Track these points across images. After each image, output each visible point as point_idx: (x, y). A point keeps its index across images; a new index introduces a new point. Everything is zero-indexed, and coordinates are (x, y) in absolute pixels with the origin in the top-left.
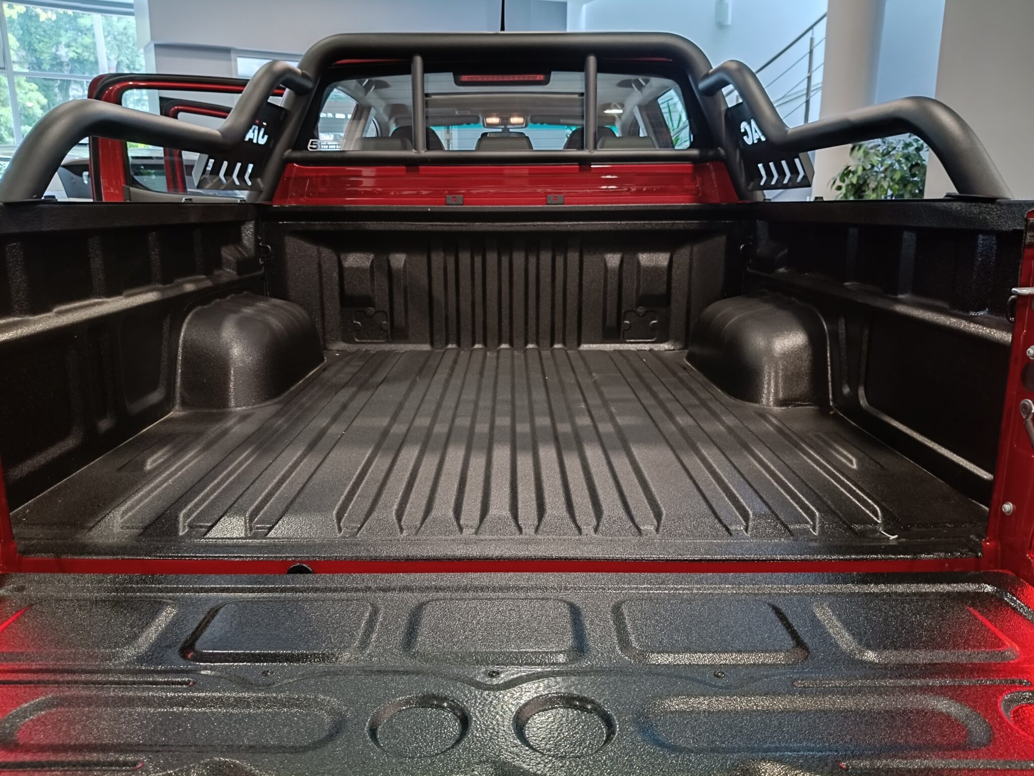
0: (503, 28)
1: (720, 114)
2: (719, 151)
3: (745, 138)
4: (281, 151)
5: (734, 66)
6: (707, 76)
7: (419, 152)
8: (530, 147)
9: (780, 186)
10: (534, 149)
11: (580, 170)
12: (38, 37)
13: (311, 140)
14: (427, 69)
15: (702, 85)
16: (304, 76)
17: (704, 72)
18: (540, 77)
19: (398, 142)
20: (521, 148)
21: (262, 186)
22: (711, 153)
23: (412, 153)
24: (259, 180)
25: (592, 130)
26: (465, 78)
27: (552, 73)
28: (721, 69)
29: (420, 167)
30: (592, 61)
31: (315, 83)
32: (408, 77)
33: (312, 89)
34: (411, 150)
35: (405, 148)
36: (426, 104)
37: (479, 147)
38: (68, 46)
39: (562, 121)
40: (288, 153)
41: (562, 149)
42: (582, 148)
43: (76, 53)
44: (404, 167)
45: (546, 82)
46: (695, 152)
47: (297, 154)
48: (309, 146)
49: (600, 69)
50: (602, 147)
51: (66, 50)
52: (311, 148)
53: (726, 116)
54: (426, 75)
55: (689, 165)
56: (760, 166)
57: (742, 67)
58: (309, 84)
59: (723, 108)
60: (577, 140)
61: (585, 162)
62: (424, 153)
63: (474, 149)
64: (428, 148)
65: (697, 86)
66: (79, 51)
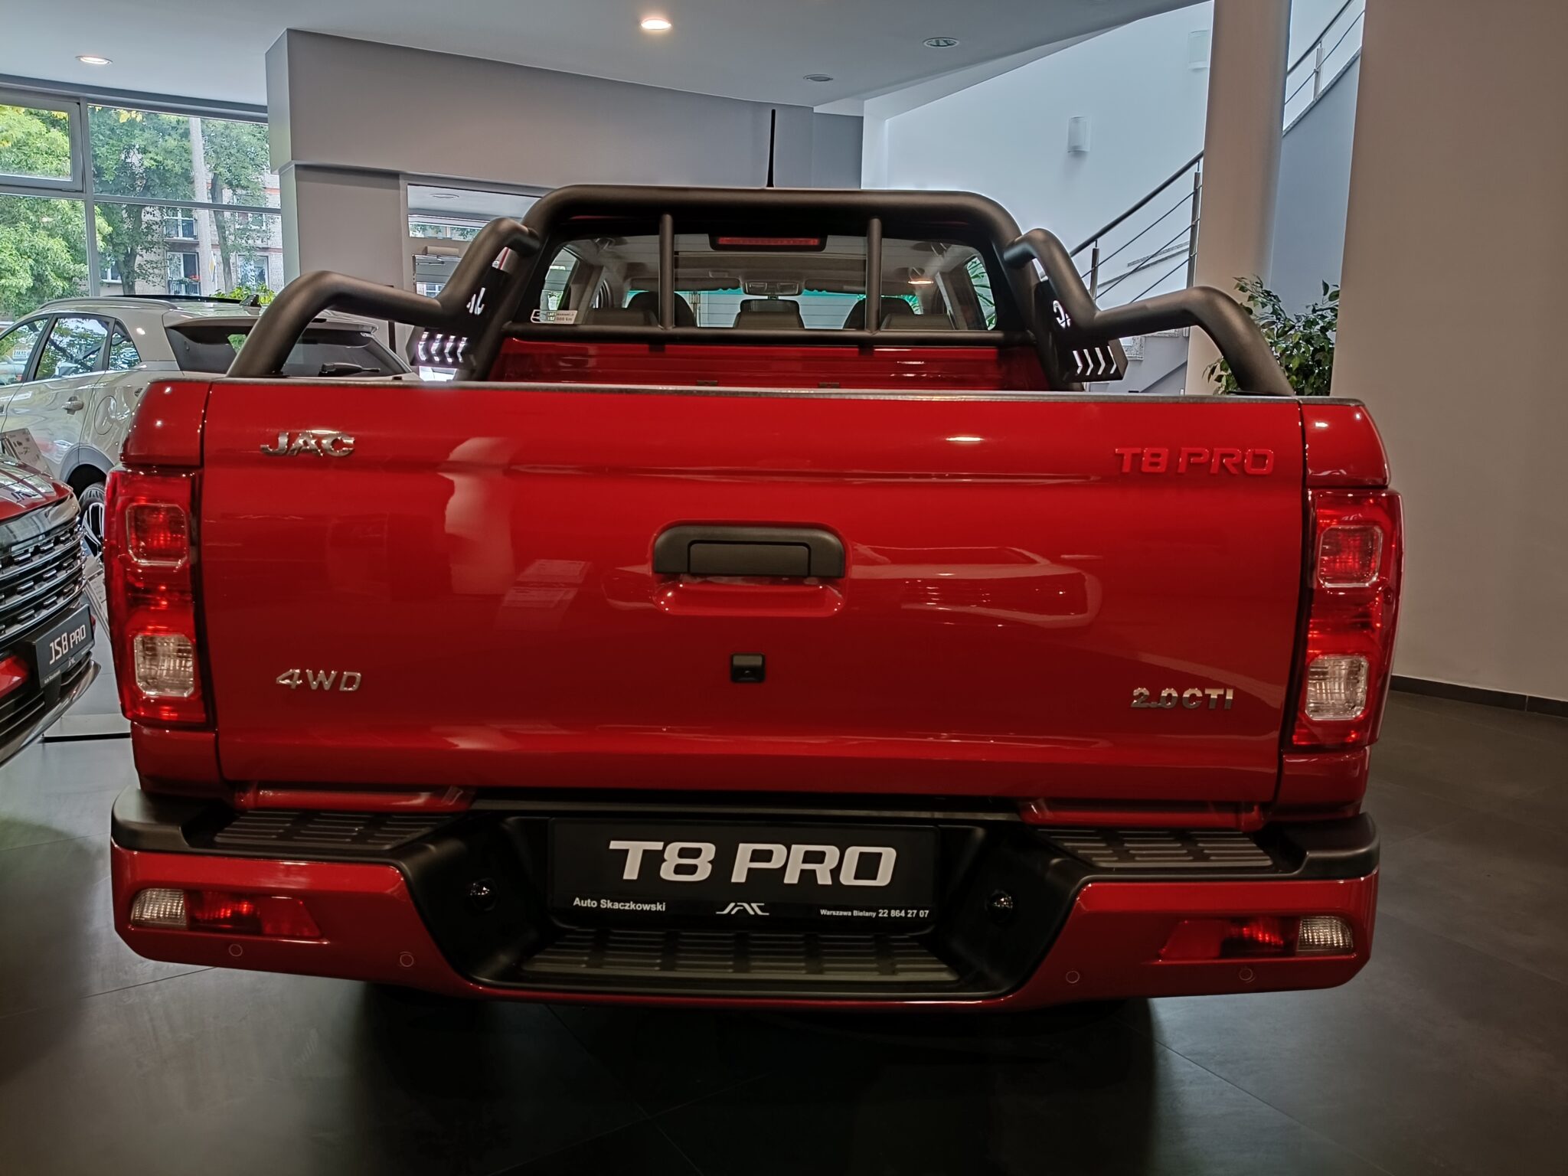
0: (770, 184)
1: (1030, 290)
2: (1028, 334)
3: (1058, 319)
4: (501, 322)
5: (1040, 236)
6: (1013, 245)
7: (665, 329)
8: (801, 325)
9: (1094, 377)
10: (806, 327)
11: (860, 353)
12: (101, 137)
13: (535, 311)
14: (678, 229)
15: (1008, 254)
16: (531, 234)
17: (1011, 241)
18: (814, 242)
19: (640, 315)
20: (790, 326)
21: (475, 364)
22: (1018, 337)
23: (658, 329)
24: (472, 357)
25: (874, 306)
26: (723, 241)
27: (829, 236)
28: (1028, 239)
29: (667, 346)
30: (876, 224)
31: (542, 243)
32: (656, 238)
33: (539, 250)
34: (657, 326)
35: (648, 323)
36: (676, 263)
37: (737, 325)
38: (144, 151)
39: (846, 287)
40: (507, 324)
41: (841, 328)
42: (861, 328)
43: (155, 160)
44: (647, 346)
45: (821, 247)
46: (999, 335)
47: (519, 327)
48: (532, 317)
49: (886, 233)
50: (888, 327)
51: (140, 156)
52: (534, 319)
53: (1036, 291)
54: (676, 236)
55: (992, 350)
56: (1075, 353)
57: (1050, 238)
58: (535, 244)
59: (1034, 283)
60: (857, 317)
61: (865, 344)
62: (671, 329)
63: (731, 326)
64: (677, 324)
65: (1002, 256)
66: (159, 158)
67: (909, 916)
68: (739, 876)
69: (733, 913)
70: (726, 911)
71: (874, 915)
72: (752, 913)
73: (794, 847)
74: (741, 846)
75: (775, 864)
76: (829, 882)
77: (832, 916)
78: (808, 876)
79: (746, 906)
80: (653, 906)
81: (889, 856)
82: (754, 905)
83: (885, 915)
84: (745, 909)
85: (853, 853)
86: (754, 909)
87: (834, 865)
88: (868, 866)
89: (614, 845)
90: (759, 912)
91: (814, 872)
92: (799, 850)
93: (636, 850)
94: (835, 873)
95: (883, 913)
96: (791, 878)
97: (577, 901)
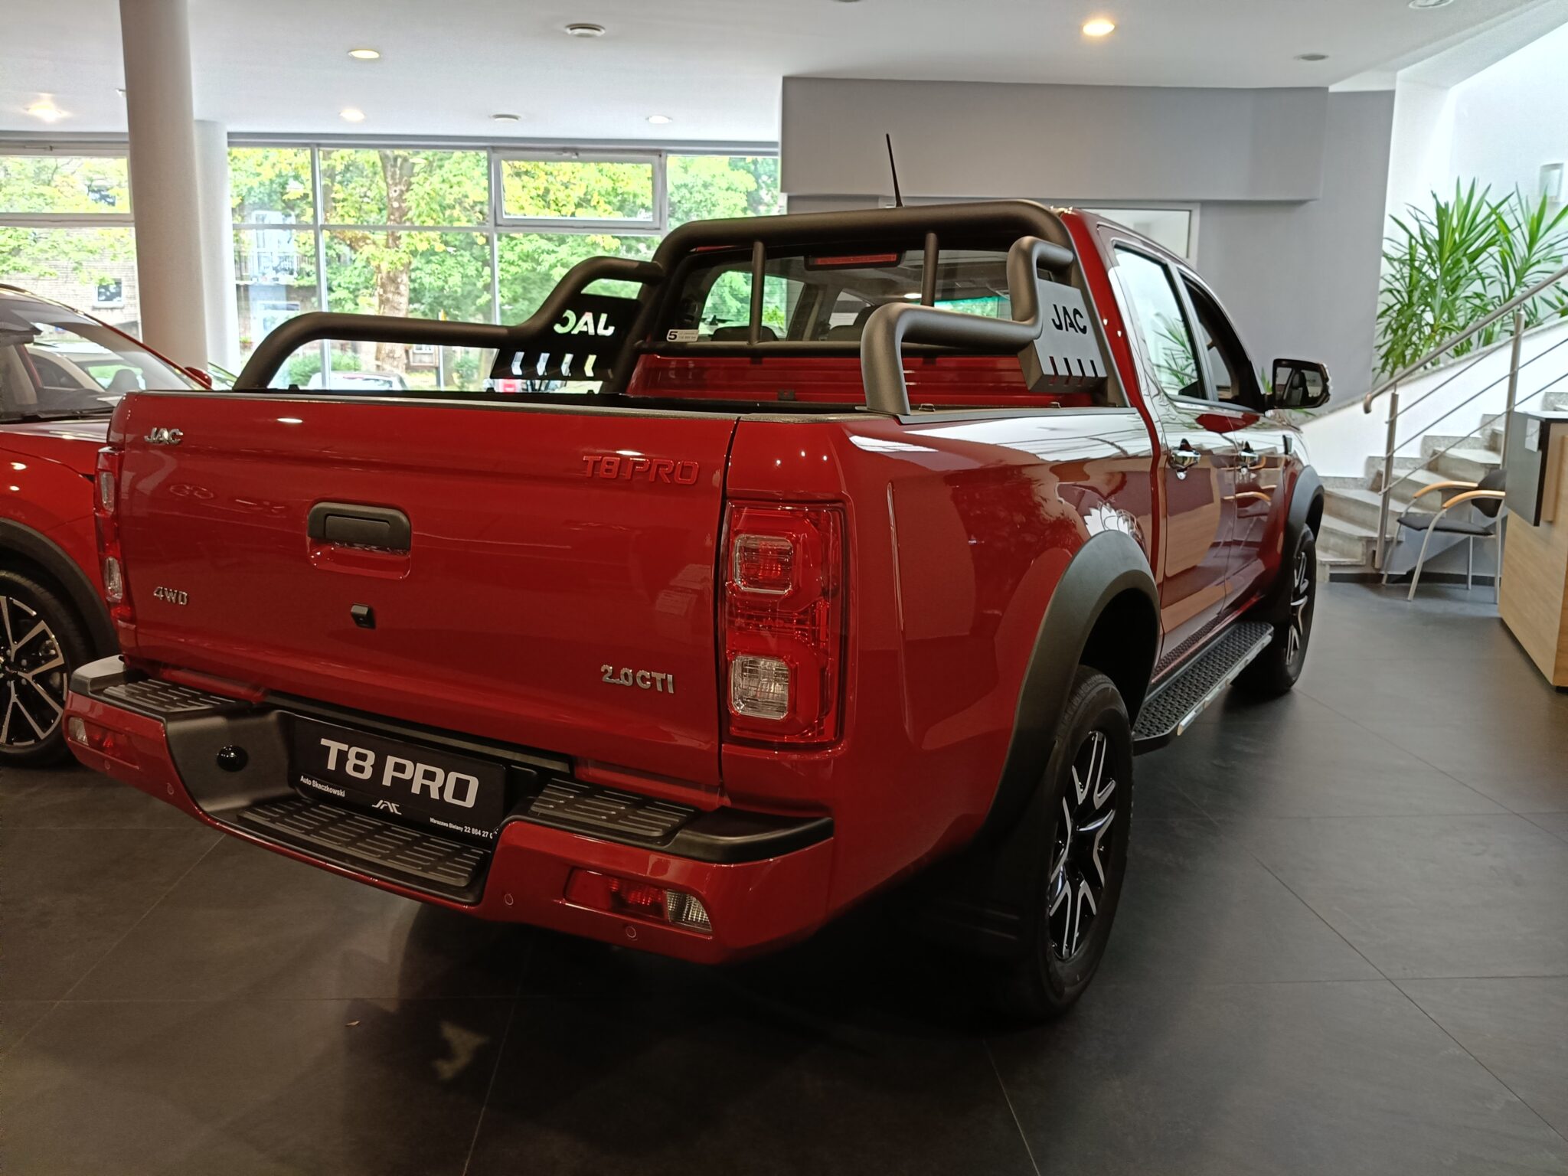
4: (631, 342)
13: (670, 331)
18: (893, 257)
21: (611, 377)
24: (609, 371)
26: (818, 261)
27: (907, 252)
30: (931, 238)
31: (671, 273)
33: (666, 279)
40: (638, 343)
44: (749, 359)
45: (898, 262)
48: (668, 336)
52: (670, 338)
67: (483, 835)
68: (387, 781)
69: (381, 808)
70: (377, 806)
71: (462, 829)
72: (392, 811)
73: (418, 764)
74: (389, 757)
75: (407, 776)
76: (438, 798)
77: (436, 824)
78: (425, 789)
79: (389, 803)
80: (338, 791)
81: (474, 783)
82: (393, 805)
83: (469, 832)
84: (388, 807)
85: (453, 776)
86: (393, 808)
87: (441, 785)
88: (461, 790)
89: (324, 742)
90: (396, 812)
91: (429, 786)
92: (421, 768)
93: (335, 747)
94: (442, 790)
95: (467, 830)
96: (416, 789)
97: (302, 779)
